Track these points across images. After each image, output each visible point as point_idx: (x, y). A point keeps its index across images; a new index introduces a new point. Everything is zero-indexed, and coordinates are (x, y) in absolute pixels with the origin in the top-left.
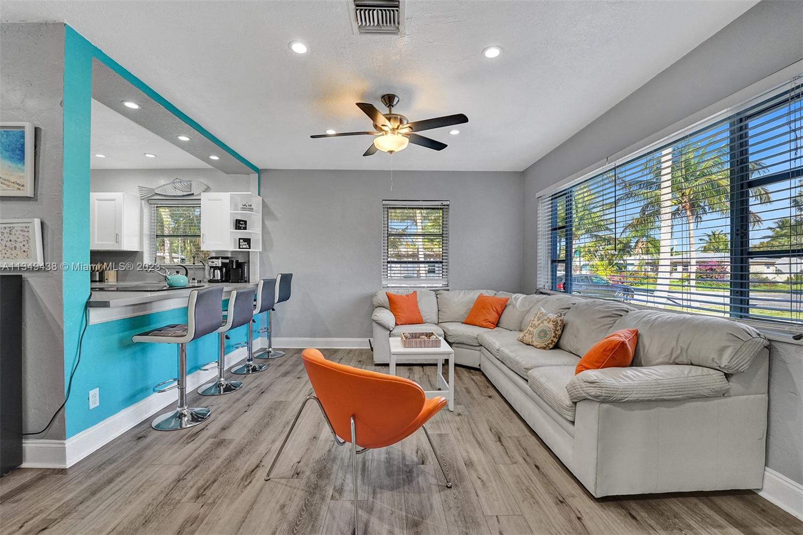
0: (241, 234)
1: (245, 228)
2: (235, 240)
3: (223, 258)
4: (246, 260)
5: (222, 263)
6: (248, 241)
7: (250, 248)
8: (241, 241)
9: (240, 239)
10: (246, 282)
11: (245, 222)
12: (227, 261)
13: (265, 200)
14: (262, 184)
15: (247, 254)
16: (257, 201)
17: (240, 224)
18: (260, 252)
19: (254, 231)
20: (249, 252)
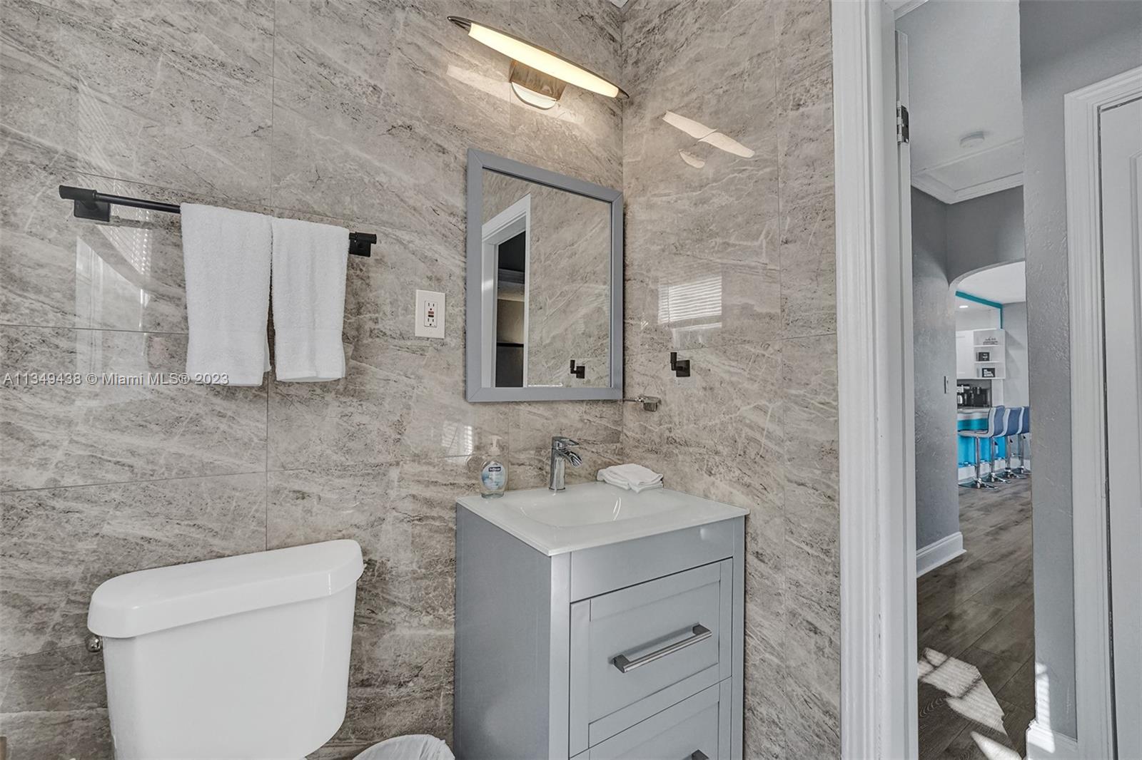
0: (985, 364)
1: (988, 360)
2: (978, 370)
3: (964, 385)
4: (988, 386)
5: (965, 390)
6: (992, 370)
7: (994, 376)
8: (985, 370)
9: (983, 369)
10: (988, 406)
11: (988, 354)
12: (968, 388)
13: (1009, 332)
14: (1004, 319)
15: (988, 382)
16: (1000, 336)
17: (982, 356)
18: (1004, 380)
19: (997, 360)
20: (991, 380)
